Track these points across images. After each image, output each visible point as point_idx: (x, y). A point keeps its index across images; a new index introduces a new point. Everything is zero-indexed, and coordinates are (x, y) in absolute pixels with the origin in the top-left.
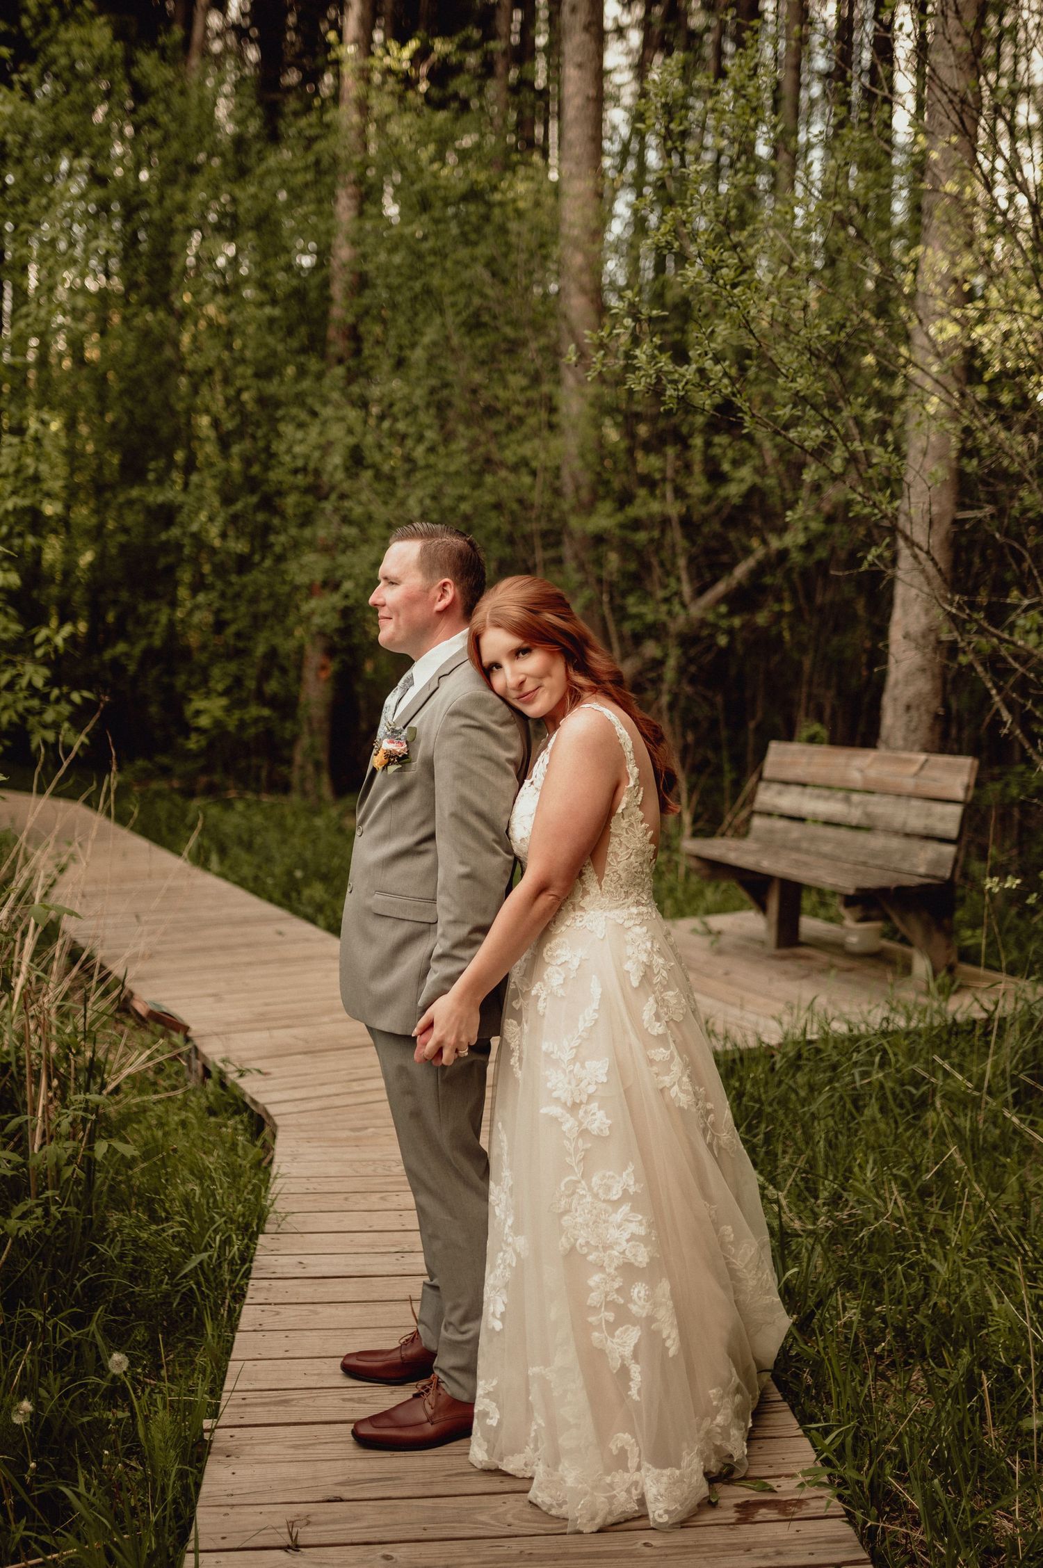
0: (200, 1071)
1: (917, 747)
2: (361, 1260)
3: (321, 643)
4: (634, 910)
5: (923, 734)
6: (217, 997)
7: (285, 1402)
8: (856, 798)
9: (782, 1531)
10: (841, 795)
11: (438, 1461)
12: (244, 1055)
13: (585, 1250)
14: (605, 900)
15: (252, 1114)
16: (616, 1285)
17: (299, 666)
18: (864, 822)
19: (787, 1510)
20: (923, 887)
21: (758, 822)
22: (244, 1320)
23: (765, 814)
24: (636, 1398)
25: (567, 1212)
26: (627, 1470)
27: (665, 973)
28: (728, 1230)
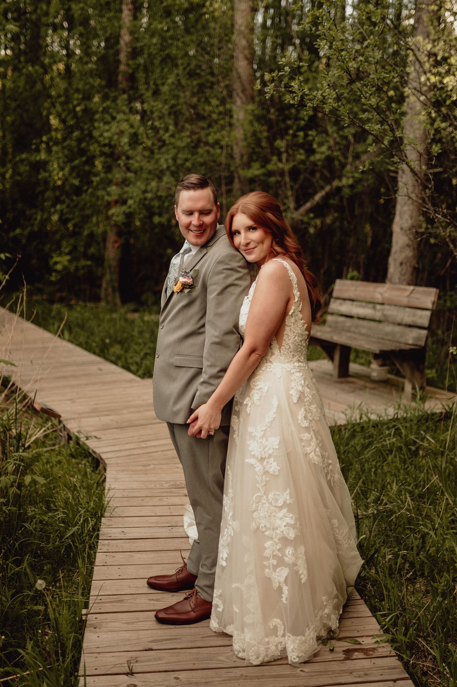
0: (67, 437)
1: (405, 283)
2: (152, 530)
3: (115, 230)
4: (297, 364)
5: (408, 277)
7: (121, 601)
8: (378, 307)
9: (366, 663)
10: (371, 305)
11: (198, 630)
12: (88, 429)
13: (264, 529)
14: (282, 358)
15: (94, 458)
16: (278, 547)
17: (105, 240)
18: (382, 318)
19: (367, 653)
20: (411, 350)
21: (329, 318)
22: (97, 560)
23: (332, 314)
24: (285, 602)
25: (256, 510)
26: (277, 636)
27: (310, 397)
28: (335, 521)
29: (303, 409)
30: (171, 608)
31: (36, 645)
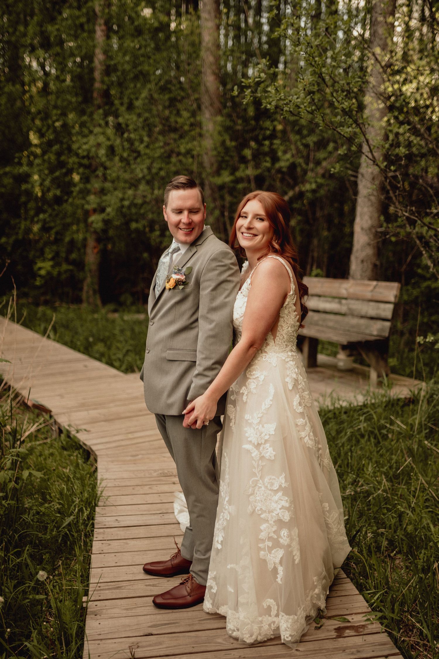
0: (58, 431)
2: (145, 518)
3: (94, 236)
4: (290, 354)
5: (369, 273)
6: (61, 396)
7: (119, 588)
8: (344, 301)
10: (337, 300)
12: (77, 422)
13: (260, 512)
14: (277, 348)
15: (84, 450)
16: (274, 529)
17: (85, 246)
18: (347, 312)
19: (358, 630)
20: (376, 341)
22: (94, 548)
24: (280, 582)
25: (252, 494)
26: (270, 616)
27: (303, 384)
28: (326, 505)
29: (298, 396)
30: (168, 593)
31: (40, 633)
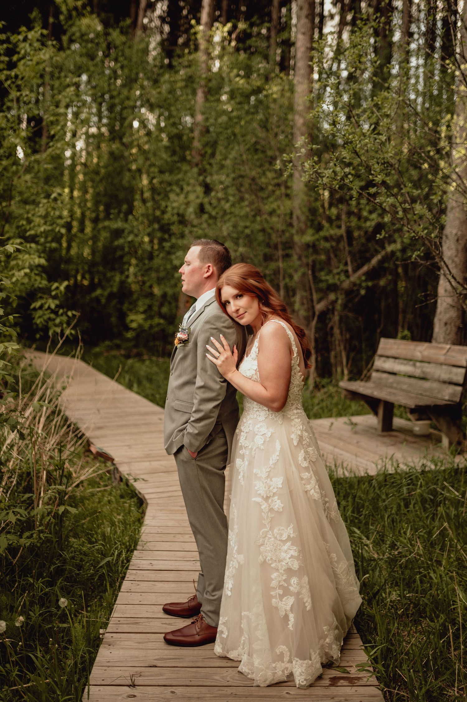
0: (118, 479)
1: (449, 342)
2: (178, 563)
4: (296, 411)
5: (452, 336)
6: (129, 446)
7: (137, 623)
8: (418, 364)
9: (349, 691)
10: (411, 363)
11: (200, 652)
12: (138, 472)
13: (271, 562)
15: (138, 498)
16: (284, 578)
17: (177, 301)
18: (422, 376)
19: (352, 681)
20: (446, 405)
21: (374, 375)
22: (123, 587)
23: (377, 371)
24: (291, 629)
25: (262, 545)
26: (283, 662)
27: (308, 440)
28: (334, 555)
29: (302, 451)
